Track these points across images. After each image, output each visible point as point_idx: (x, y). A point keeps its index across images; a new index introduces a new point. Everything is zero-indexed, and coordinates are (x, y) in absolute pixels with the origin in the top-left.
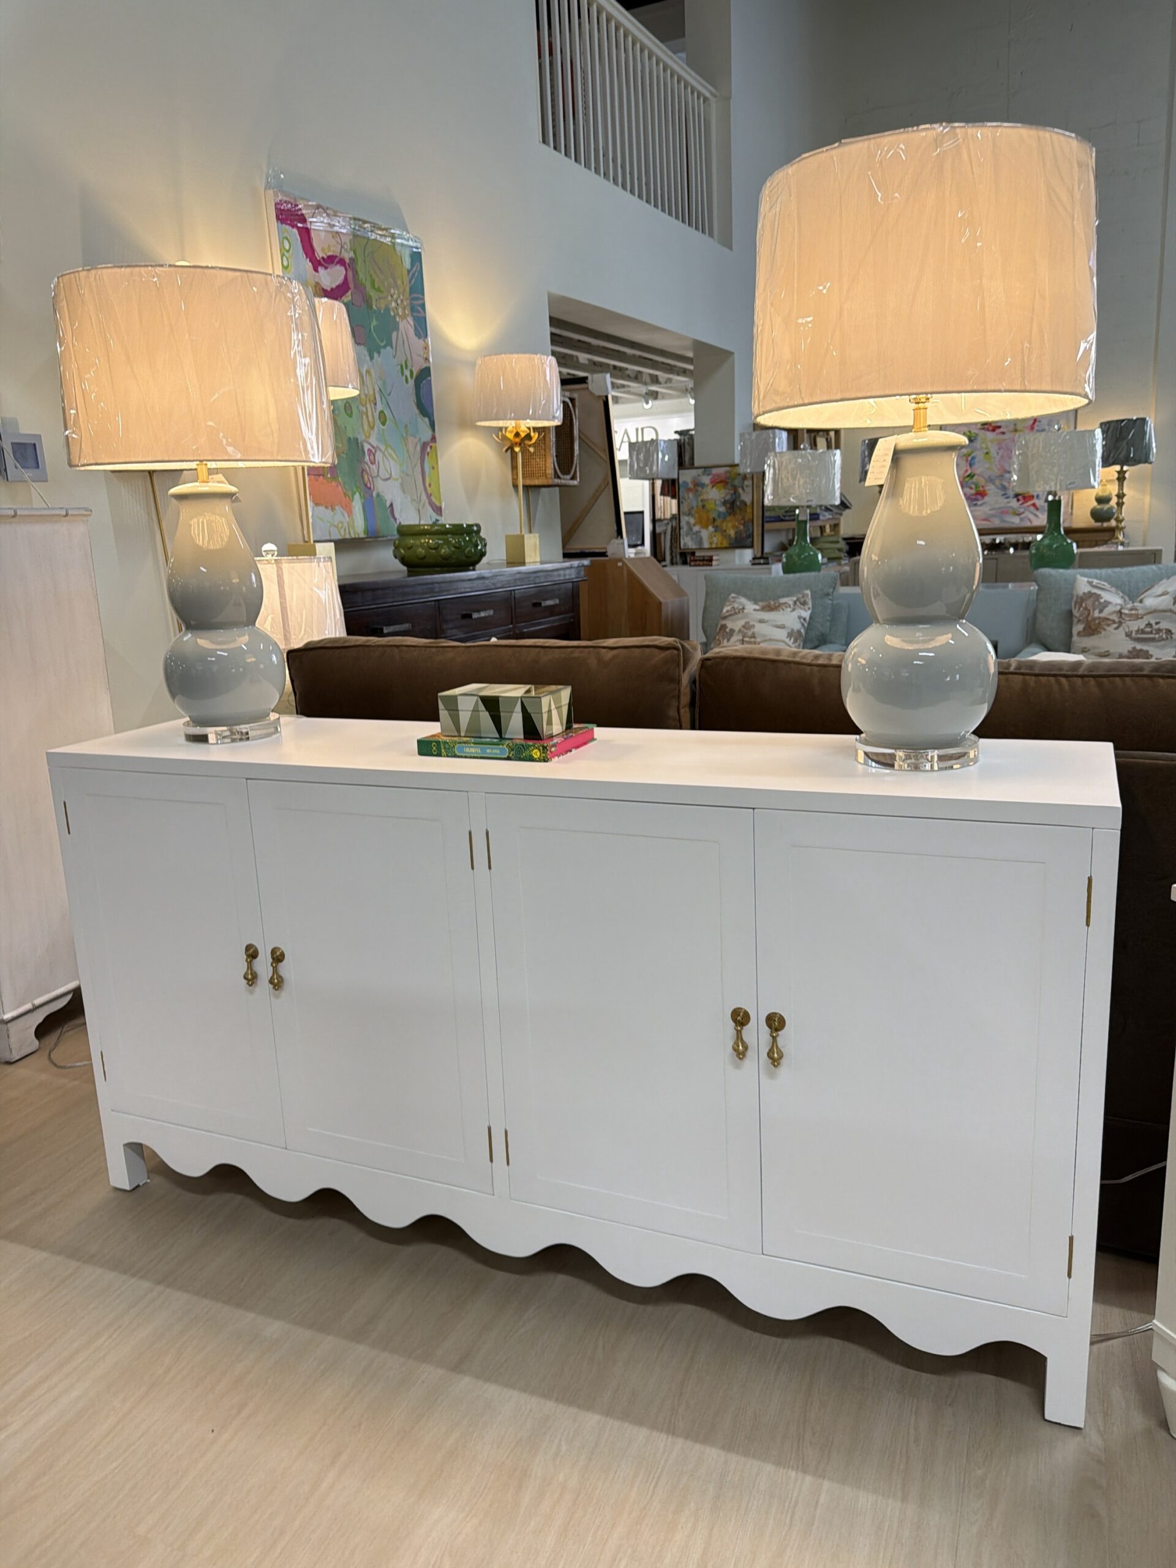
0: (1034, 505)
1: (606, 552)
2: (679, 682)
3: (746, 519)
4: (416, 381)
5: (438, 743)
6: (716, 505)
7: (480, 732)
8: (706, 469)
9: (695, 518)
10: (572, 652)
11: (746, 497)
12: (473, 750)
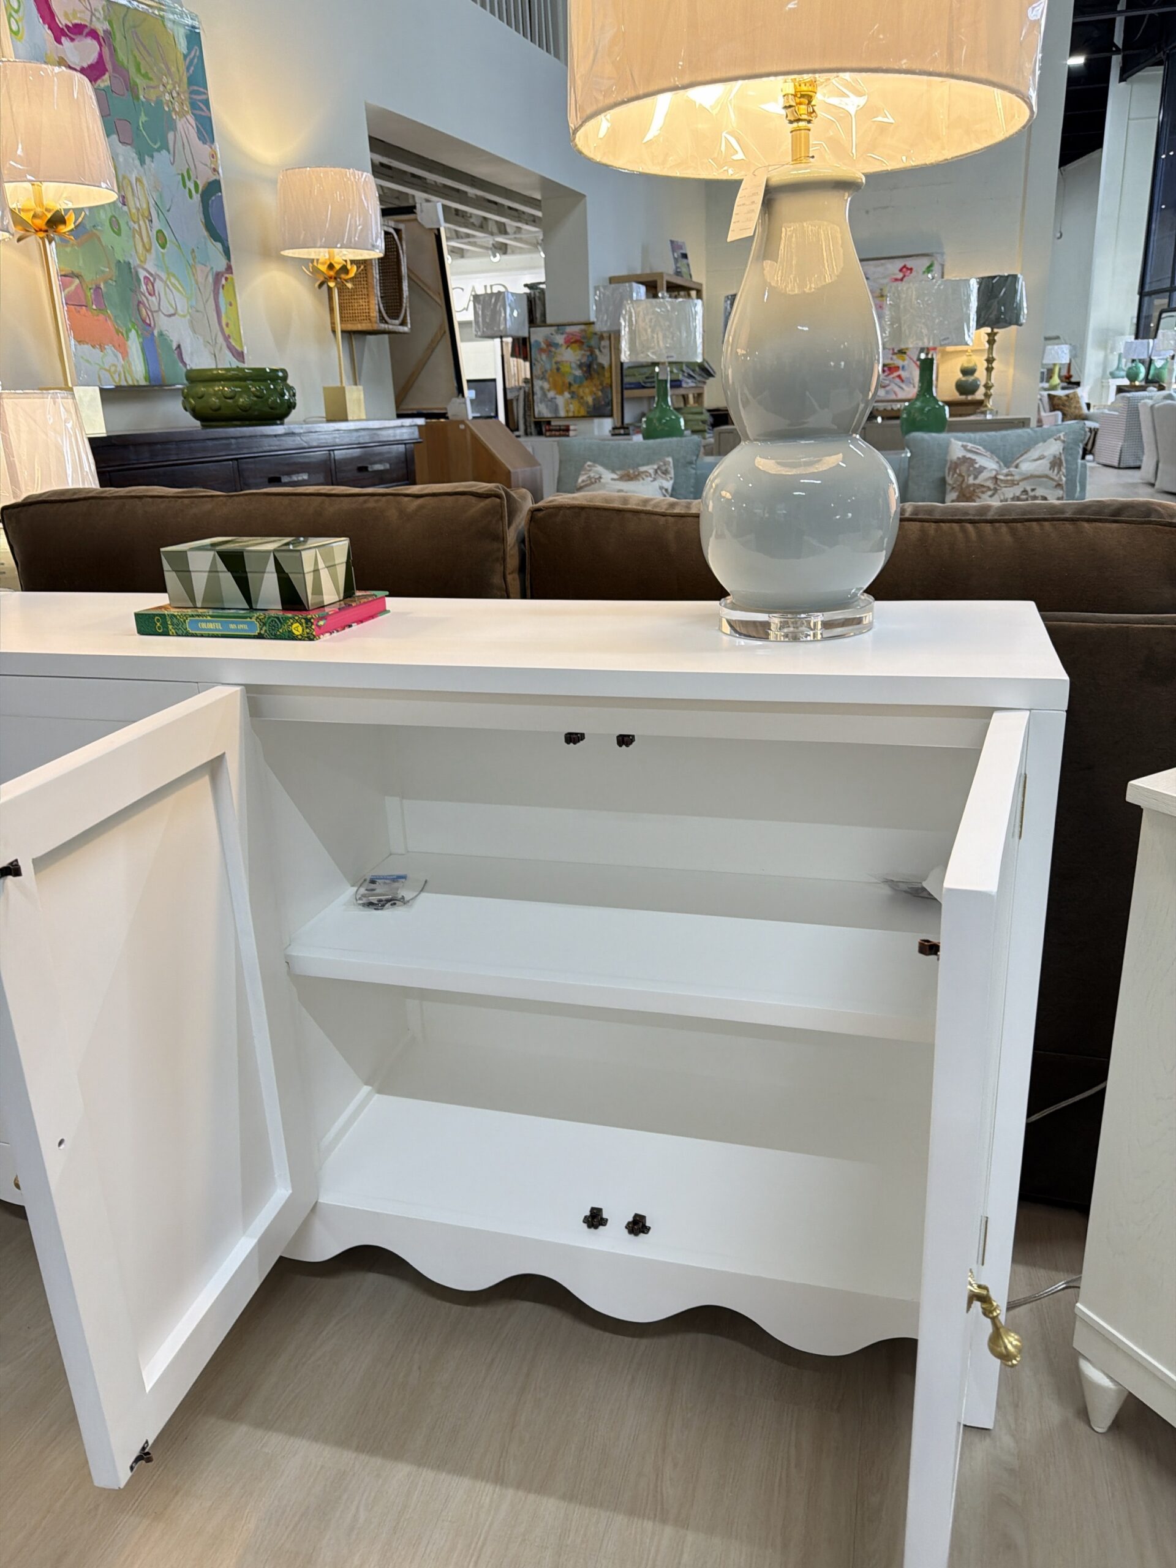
0: (899, 377)
1: (446, 413)
2: (502, 539)
3: (605, 385)
4: (202, 196)
5: (163, 616)
6: (571, 368)
7: (222, 602)
8: (560, 326)
9: (549, 382)
11: (603, 360)
12: (211, 626)
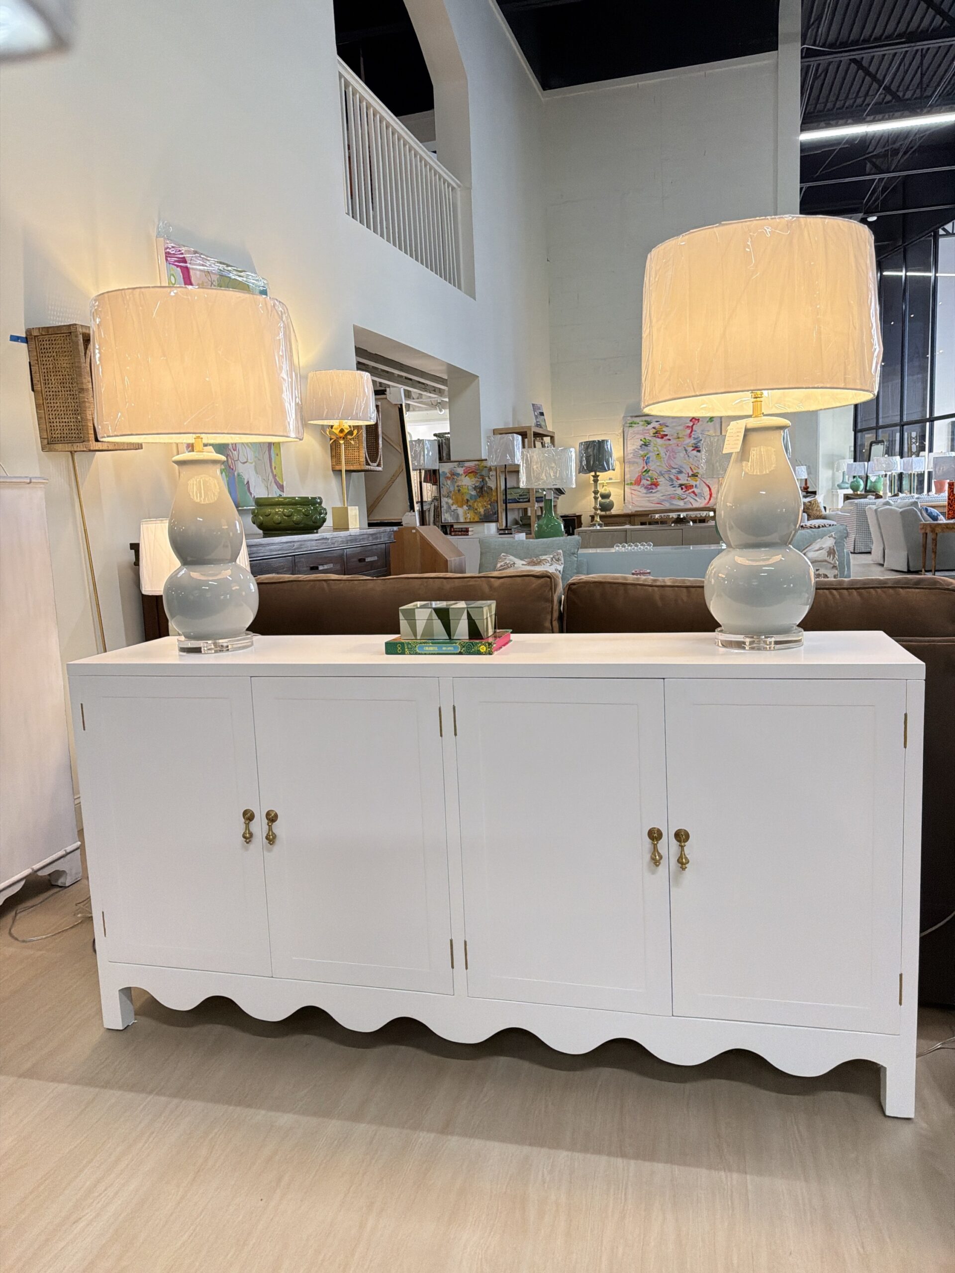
0: (693, 492)
1: (401, 522)
2: (552, 601)
3: (492, 500)
5: (402, 644)
6: (468, 489)
7: (433, 635)
8: (460, 462)
9: (452, 499)
10: (469, 581)
11: (492, 484)
12: (431, 648)
